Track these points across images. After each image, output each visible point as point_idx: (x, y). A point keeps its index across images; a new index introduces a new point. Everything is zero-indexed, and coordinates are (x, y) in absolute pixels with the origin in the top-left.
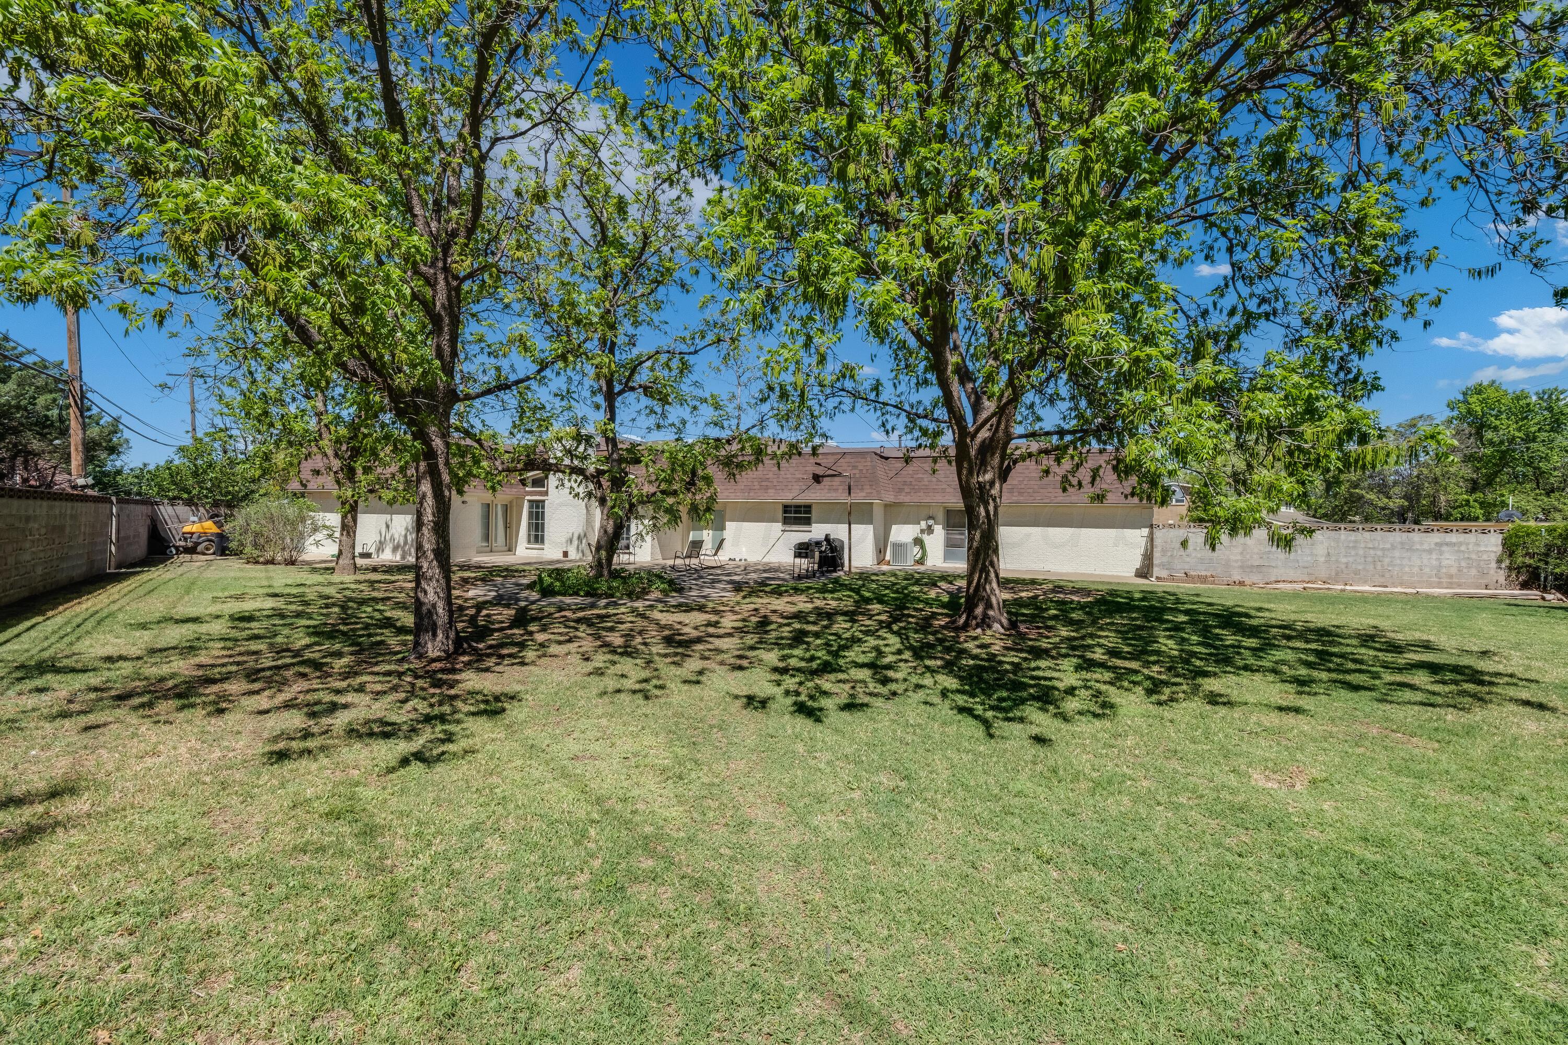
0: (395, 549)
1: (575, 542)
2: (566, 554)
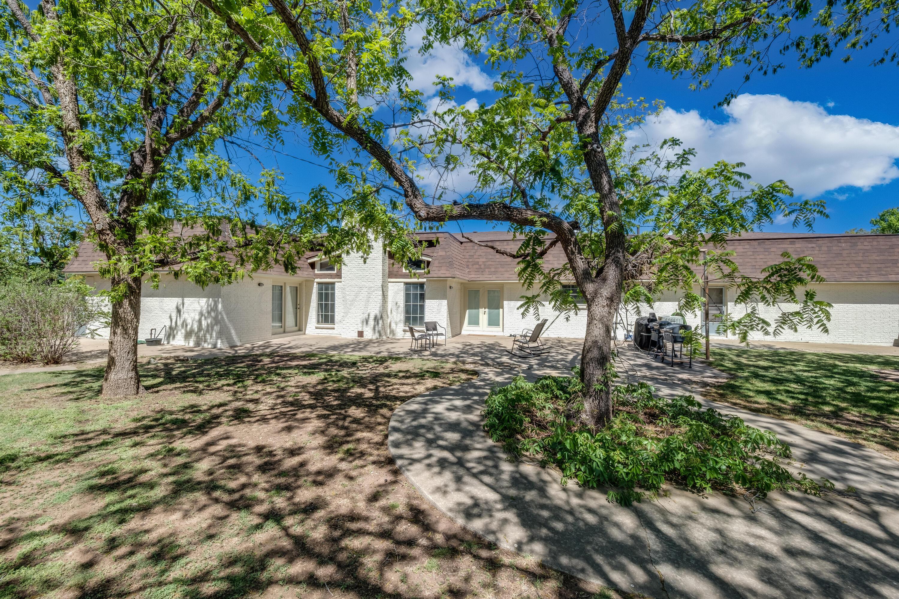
0: (188, 335)
1: (371, 322)
2: (361, 334)
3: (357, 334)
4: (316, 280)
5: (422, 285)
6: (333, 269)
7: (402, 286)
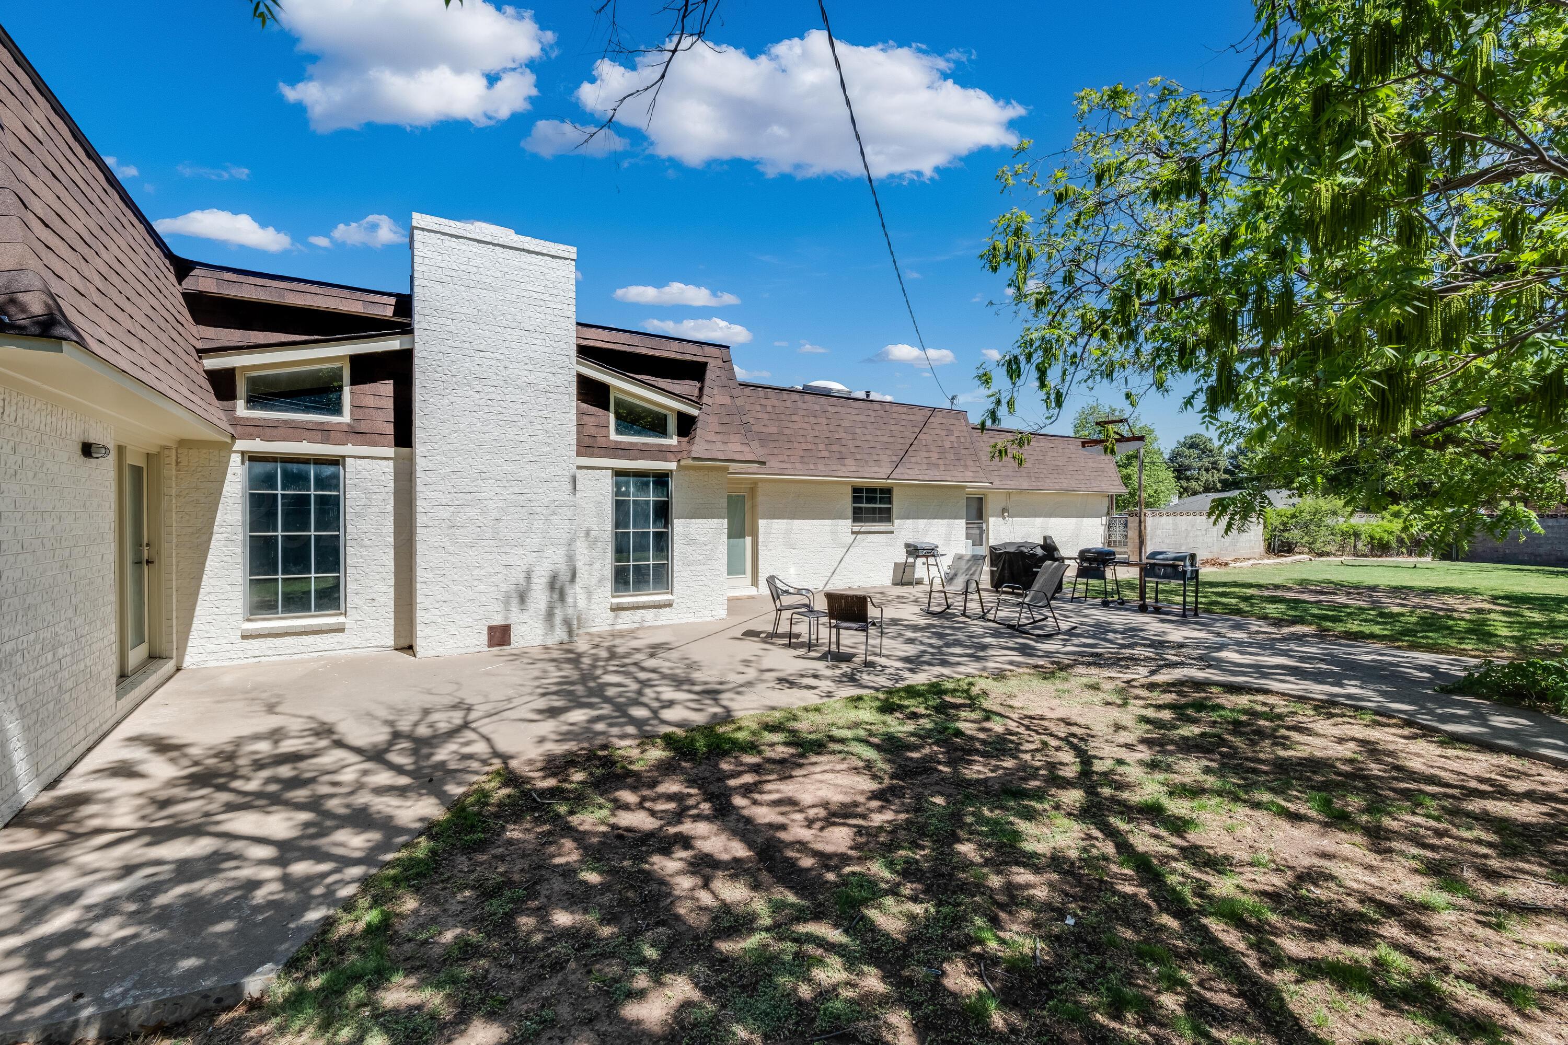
1: (540, 597)
3: (484, 638)
4: (241, 445)
5: (661, 479)
6: (336, 409)
7: (606, 482)
